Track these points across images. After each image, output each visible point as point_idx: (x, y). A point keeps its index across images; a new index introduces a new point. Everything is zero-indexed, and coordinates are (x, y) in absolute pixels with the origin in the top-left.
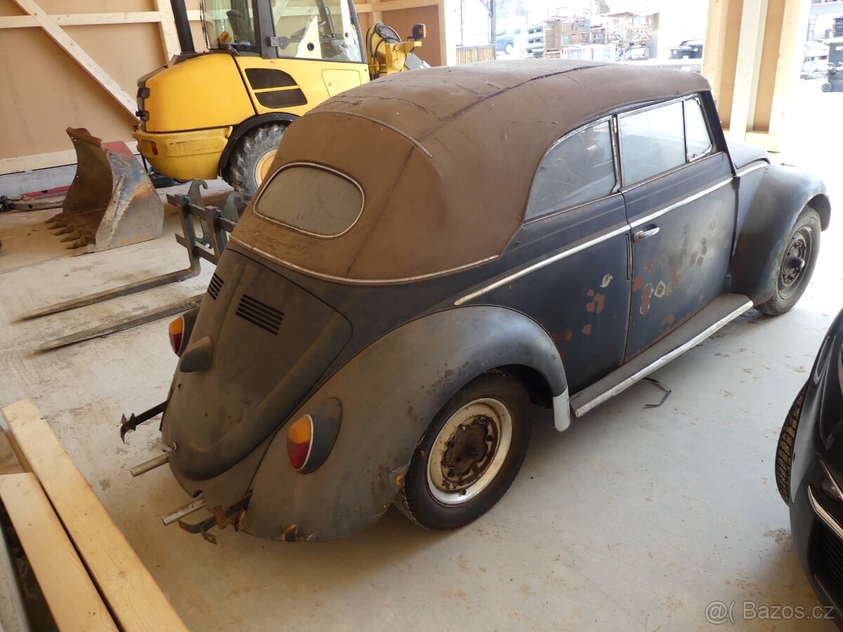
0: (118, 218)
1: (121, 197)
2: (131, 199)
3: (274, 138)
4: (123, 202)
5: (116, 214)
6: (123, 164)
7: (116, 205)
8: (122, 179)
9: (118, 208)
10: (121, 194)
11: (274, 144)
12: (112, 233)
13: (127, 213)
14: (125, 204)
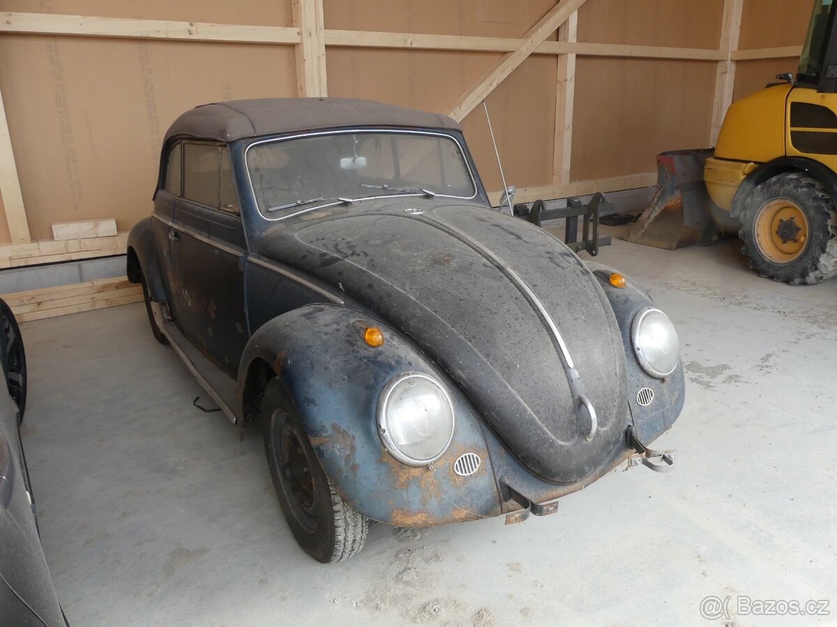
0: (650, 221)
1: (656, 204)
2: (663, 208)
3: (784, 185)
4: (657, 208)
5: (649, 216)
6: (667, 176)
7: (651, 209)
8: (662, 189)
9: (652, 212)
10: (658, 201)
11: (781, 193)
12: (643, 231)
13: (657, 219)
14: (658, 210)
